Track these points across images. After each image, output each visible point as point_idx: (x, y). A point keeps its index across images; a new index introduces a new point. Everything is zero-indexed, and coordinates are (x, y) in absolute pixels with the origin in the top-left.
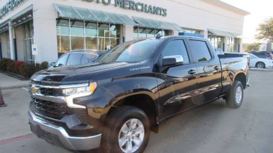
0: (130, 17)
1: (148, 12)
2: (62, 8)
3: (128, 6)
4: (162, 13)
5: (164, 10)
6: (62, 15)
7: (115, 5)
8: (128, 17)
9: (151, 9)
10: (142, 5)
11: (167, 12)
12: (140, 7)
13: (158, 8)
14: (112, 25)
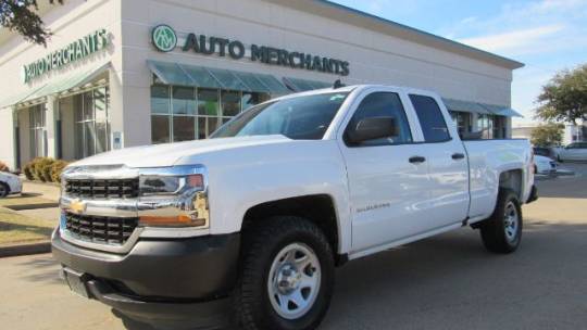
0: (279, 78)
1: (313, 69)
2: (161, 68)
3: (276, 59)
4: (340, 69)
5: (344, 65)
6: (162, 79)
7: (253, 59)
8: (275, 79)
9: (318, 63)
10: (301, 56)
11: (349, 67)
12: (297, 61)
13: (332, 61)
14: (245, 93)
